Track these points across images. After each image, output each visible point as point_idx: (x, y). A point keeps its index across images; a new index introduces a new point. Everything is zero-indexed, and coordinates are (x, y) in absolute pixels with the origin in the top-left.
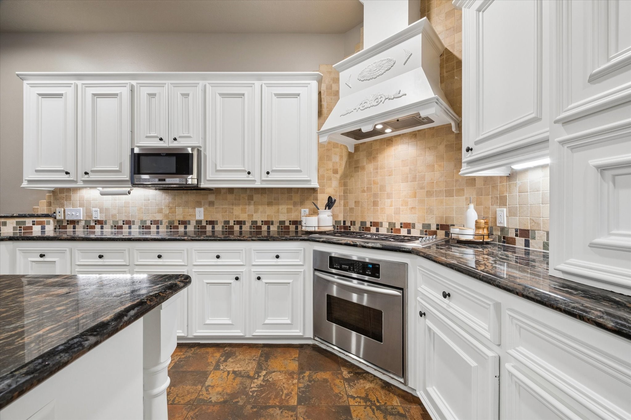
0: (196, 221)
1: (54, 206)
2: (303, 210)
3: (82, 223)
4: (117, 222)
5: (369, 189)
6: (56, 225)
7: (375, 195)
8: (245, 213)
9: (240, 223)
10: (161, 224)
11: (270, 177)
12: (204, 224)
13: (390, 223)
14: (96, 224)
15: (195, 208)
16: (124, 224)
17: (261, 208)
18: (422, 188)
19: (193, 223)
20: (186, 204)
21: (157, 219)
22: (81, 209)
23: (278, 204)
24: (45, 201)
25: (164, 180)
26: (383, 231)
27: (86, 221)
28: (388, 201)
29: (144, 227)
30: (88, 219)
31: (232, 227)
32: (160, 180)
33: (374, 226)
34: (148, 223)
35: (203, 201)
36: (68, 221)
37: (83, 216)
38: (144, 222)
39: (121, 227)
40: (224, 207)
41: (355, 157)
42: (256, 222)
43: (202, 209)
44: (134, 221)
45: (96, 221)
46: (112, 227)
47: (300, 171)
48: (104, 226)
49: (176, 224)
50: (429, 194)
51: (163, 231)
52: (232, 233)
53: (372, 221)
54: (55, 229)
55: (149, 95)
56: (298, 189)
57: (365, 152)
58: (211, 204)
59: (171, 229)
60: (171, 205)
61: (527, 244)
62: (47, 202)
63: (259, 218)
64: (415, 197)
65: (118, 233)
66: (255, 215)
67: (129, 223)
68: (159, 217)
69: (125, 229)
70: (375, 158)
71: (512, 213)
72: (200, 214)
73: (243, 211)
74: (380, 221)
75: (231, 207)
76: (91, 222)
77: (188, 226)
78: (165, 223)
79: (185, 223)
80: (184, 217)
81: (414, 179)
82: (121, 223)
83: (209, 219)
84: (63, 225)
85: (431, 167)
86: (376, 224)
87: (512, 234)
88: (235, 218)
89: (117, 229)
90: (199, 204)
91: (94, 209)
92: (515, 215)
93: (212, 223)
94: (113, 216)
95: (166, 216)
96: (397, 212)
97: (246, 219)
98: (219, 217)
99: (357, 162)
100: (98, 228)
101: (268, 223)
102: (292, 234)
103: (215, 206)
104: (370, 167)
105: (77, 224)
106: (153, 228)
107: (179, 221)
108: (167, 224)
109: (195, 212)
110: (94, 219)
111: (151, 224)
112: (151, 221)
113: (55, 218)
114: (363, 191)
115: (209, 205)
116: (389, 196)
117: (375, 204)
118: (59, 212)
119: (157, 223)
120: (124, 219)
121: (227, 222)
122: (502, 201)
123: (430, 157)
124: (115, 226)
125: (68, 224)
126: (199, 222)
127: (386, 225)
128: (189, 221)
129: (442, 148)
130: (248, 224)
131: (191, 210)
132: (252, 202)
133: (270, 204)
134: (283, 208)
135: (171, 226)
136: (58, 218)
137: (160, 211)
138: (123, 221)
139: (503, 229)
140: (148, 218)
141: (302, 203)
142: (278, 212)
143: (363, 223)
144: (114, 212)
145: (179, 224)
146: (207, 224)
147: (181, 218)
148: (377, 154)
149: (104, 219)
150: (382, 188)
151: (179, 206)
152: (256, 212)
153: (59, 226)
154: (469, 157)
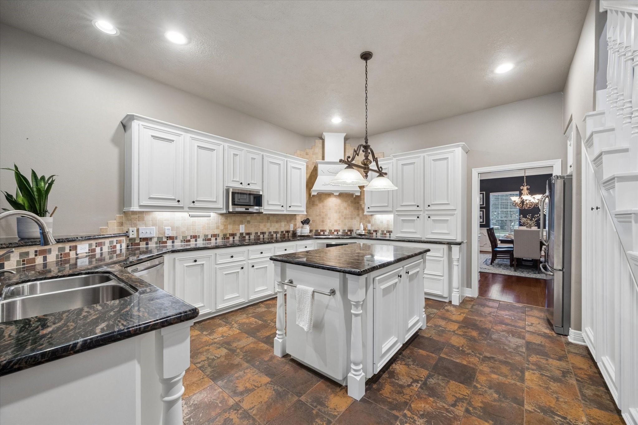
0: (240, 233)
1: (126, 226)
2: (291, 225)
3: (155, 240)
4: (186, 237)
5: (320, 215)
6: (128, 243)
7: (323, 218)
8: (266, 227)
9: (263, 233)
10: (218, 237)
11: (291, 209)
12: (244, 235)
13: (329, 230)
14: (167, 240)
15: (239, 225)
16: (191, 238)
17: (273, 224)
18: (343, 216)
19: (238, 235)
20: (234, 223)
21: (216, 233)
22: (154, 227)
23: (281, 222)
24: (115, 221)
25: (248, 209)
26: (326, 233)
27: (158, 238)
28: (329, 221)
29: (207, 239)
30: (160, 236)
31: (259, 236)
32: (246, 209)
33: (322, 231)
34: (209, 237)
35: (244, 221)
36: (141, 239)
37: (156, 233)
38: (206, 236)
39: (189, 241)
40: (255, 224)
41: (312, 199)
42: (271, 232)
43: (244, 226)
44: (199, 236)
45: (167, 237)
46: (182, 241)
47: (301, 206)
48: (175, 241)
49: (228, 236)
50: (345, 218)
51: (220, 241)
52: (259, 239)
53: (321, 229)
54: (128, 246)
55: (234, 154)
56: (289, 215)
57: (318, 198)
58: (249, 222)
59: (225, 239)
60: (225, 223)
61: (376, 234)
62: (118, 222)
63: (272, 230)
64: (340, 219)
65: (187, 245)
66: (270, 228)
67: (195, 237)
68: (216, 232)
69: (193, 241)
70: (323, 201)
71: (372, 225)
72: (242, 229)
73: (265, 226)
74: (325, 229)
75: (259, 224)
76: (164, 238)
77: (235, 237)
78: (221, 236)
79: (233, 235)
80: (233, 231)
81: (340, 212)
82: (189, 238)
83: (247, 232)
84: (136, 242)
85: (346, 208)
86: (323, 231)
87: (372, 232)
88: (261, 230)
89: (186, 242)
90: (242, 223)
91: (166, 228)
92: (373, 226)
93: (249, 234)
94: (183, 232)
95: (222, 231)
96: (333, 225)
97: (266, 231)
98: (253, 230)
99: (313, 202)
100: (169, 243)
101: (276, 233)
102: (286, 238)
103: (251, 224)
104: (320, 205)
105: (150, 241)
106: (213, 239)
107: (230, 234)
108: (222, 237)
109: (239, 227)
110: (166, 235)
111: (212, 237)
112: (212, 235)
113: (128, 237)
114: (317, 216)
115: (247, 223)
116: (329, 219)
117: (323, 222)
118: (133, 231)
119: (215, 236)
120: (191, 235)
121: (256, 233)
122: (369, 222)
123: (345, 205)
124: (184, 240)
125: (141, 241)
126: (241, 234)
127: (328, 231)
128: (236, 234)
129: (349, 202)
130: (267, 234)
131: (237, 227)
132: (269, 221)
133: (277, 222)
134: (283, 224)
135: (225, 237)
136: (131, 236)
137: (218, 228)
138: (191, 236)
139: (369, 230)
140: (209, 233)
141: (290, 221)
142: (281, 226)
143: (317, 231)
144: (184, 229)
145: (230, 236)
146: (246, 235)
147: (231, 232)
148: (324, 200)
149: (175, 235)
150: (326, 215)
151: (230, 224)
152: (271, 226)
153: (132, 244)
154: (368, 210)
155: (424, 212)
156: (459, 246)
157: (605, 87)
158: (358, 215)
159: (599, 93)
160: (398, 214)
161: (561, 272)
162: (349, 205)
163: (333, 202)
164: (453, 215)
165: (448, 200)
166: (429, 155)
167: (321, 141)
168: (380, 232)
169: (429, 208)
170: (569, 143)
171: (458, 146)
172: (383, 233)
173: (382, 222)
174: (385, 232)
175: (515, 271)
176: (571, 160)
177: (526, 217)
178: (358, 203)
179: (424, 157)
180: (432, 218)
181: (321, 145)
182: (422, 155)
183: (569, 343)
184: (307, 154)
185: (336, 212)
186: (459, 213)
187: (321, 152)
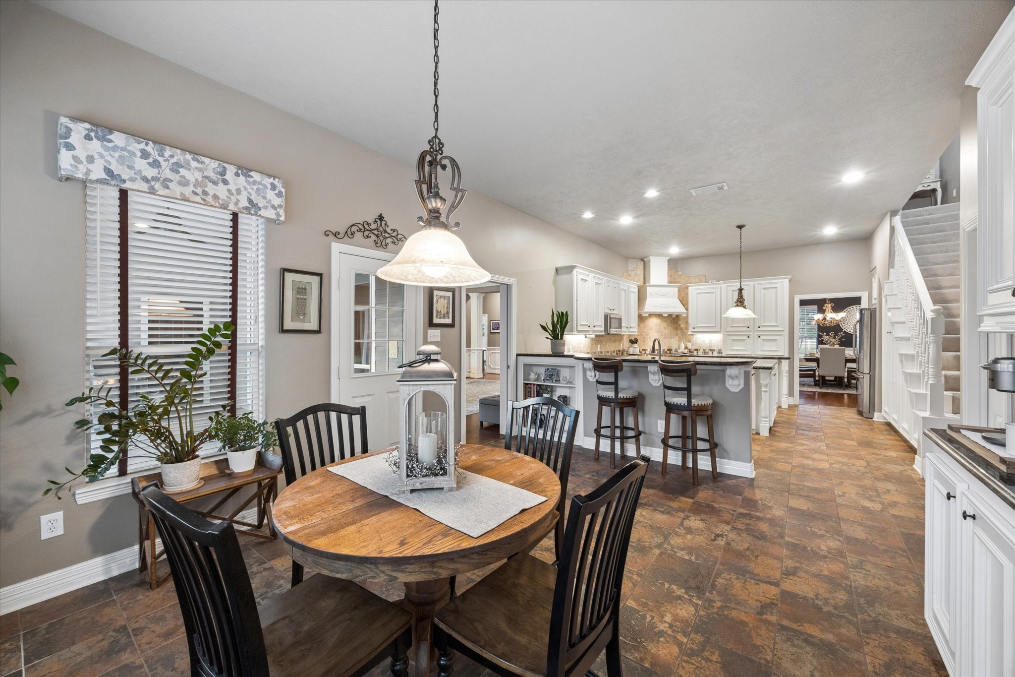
2: (621, 344)
7: (644, 337)
11: (631, 330)
15: (598, 345)
18: (662, 336)
28: (650, 340)
33: (644, 351)
47: (635, 327)
50: (665, 338)
53: (643, 348)
55: (608, 286)
61: (697, 352)
70: (648, 321)
71: (692, 345)
74: (646, 348)
85: (665, 328)
99: (643, 321)
104: (646, 325)
109: (598, 347)
117: (644, 341)
122: (689, 341)
123: (665, 324)
127: (649, 350)
129: (669, 322)
139: (690, 349)
142: (616, 346)
150: (647, 335)
154: (693, 330)
155: (754, 333)
156: (788, 360)
157: (893, 267)
158: (677, 334)
159: (891, 270)
160: (728, 334)
161: (869, 375)
162: (668, 325)
163: (654, 322)
164: (781, 335)
165: (776, 322)
166: (759, 284)
167: (642, 262)
168: (701, 350)
169: (759, 329)
170: (873, 280)
171: (786, 278)
172: (705, 352)
173: (704, 341)
174: (707, 351)
175: (821, 388)
176: (875, 294)
177: (829, 335)
178: (677, 323)
179: (754, 285)
180: (762, 337)
181: (642, 267)
182: (752, 283)
183: (873, 421)
184: (629, 276)
185: (656, 332)
186: (786, 333)
187: (643, 274)
